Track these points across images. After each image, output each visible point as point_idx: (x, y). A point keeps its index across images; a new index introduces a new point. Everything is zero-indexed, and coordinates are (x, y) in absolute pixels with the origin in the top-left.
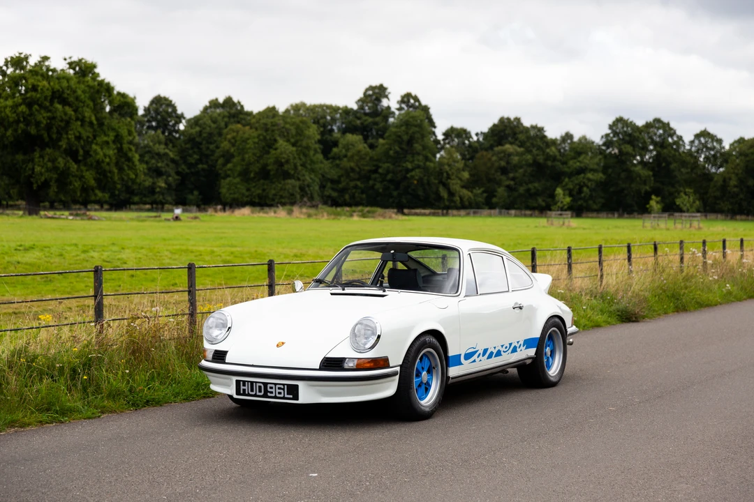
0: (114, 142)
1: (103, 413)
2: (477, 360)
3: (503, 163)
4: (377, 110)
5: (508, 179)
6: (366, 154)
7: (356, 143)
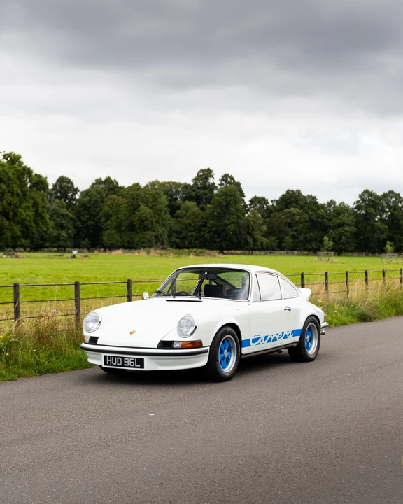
0: (33, 206)
1: (19, 377)
2: (261, 343)
3: (289, 220)
4: (206, 185)
5: (292, 230)
6: (199, 214)
7: (192, 206)
